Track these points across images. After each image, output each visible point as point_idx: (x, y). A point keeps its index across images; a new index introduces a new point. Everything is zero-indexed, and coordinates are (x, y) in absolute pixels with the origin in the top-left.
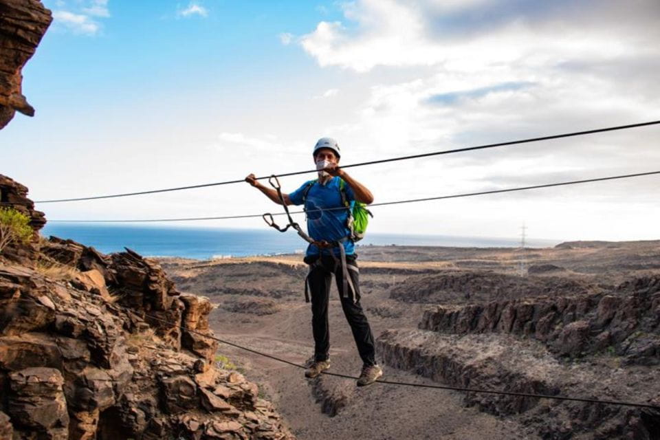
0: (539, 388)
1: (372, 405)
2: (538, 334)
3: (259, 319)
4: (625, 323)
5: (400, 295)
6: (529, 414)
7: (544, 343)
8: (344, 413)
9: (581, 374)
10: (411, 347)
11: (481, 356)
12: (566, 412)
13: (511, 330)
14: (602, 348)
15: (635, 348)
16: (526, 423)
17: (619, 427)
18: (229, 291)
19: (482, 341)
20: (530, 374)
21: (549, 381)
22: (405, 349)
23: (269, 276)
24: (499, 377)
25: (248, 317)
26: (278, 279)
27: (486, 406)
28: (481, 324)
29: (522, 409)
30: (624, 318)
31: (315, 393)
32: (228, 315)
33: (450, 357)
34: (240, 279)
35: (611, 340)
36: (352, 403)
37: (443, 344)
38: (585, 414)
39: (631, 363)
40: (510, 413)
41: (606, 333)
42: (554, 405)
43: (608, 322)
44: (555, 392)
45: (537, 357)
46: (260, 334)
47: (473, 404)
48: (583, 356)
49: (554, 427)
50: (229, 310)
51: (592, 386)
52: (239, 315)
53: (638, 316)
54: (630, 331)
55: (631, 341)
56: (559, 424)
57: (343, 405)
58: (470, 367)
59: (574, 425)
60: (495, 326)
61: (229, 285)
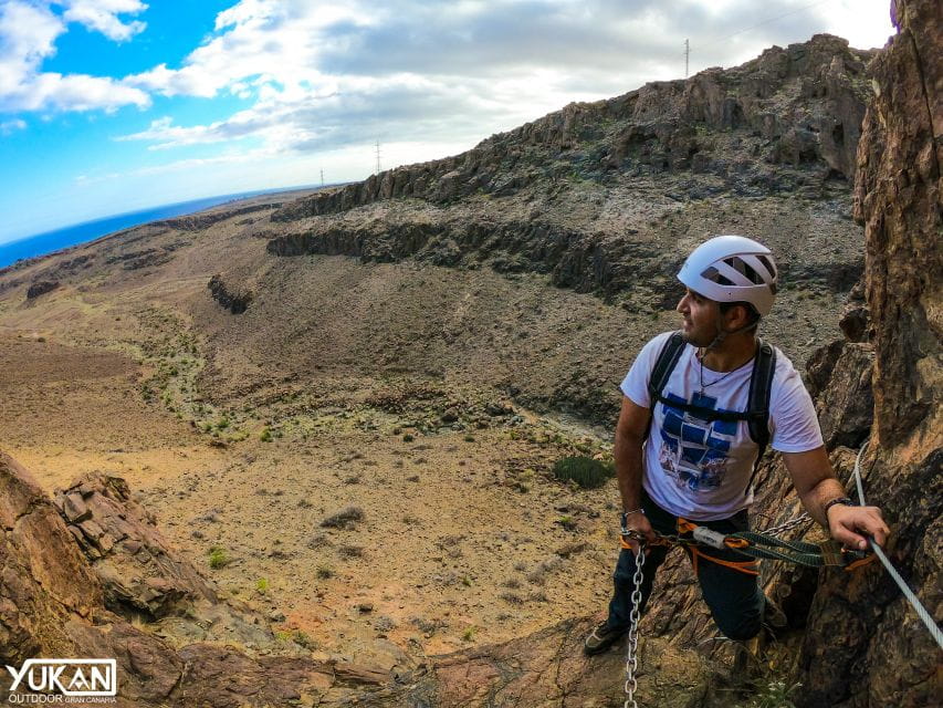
0: (426, 229)
1: (277, 290)
2: (416, 193)
3: (158, 268)
4: (489, 168)
5: (280, 217)
6: (422, 251)
7: (422, 199)
8: (252, 306)
9: (460, 212)
10: (302, 232)
11: (369, 221)
12: (453, 242)
13: (391, 195)
14: (474, 190)
15: (499, 185)
16: (421, 259)
17: (497, 241)
18: (127, 257)
19: (367, 210)
20: (416, 221)
21: (434, 223)
22: (297, 236)
23: (160, 234)
24: (388, 233)
25: (148, 269)
26: (169, 235)
27: (382, 257)
28: (364, 196)
29: (414, 250)
30: (488, 164)
31: (222, 302)
32: (130, 274)
33: (340, 228)
34: (134, 244)
35: (481, 183)
36: (258, 295)
37: (331, 222)
38: (469, 238)
39: (497, 196)
40: (405, 256)
41: (475, 178)
42: (442, 239)
43: (475, 170)
44: (442, 230)
45: (419, 209)
46: (163, 280)
47: (370, 259)
48: (459, 199)
49: (446, 254)
50: (130, 269)
51: (471, 218)
52: (140, 271)
53: (498, 162)
54: (493, 173)
55: (495, 180)
56: (450, 251)
57: (251, 299)
58: (361, 230)
59: (461, 248)
60: (377, 196)
61: (125, 252)
